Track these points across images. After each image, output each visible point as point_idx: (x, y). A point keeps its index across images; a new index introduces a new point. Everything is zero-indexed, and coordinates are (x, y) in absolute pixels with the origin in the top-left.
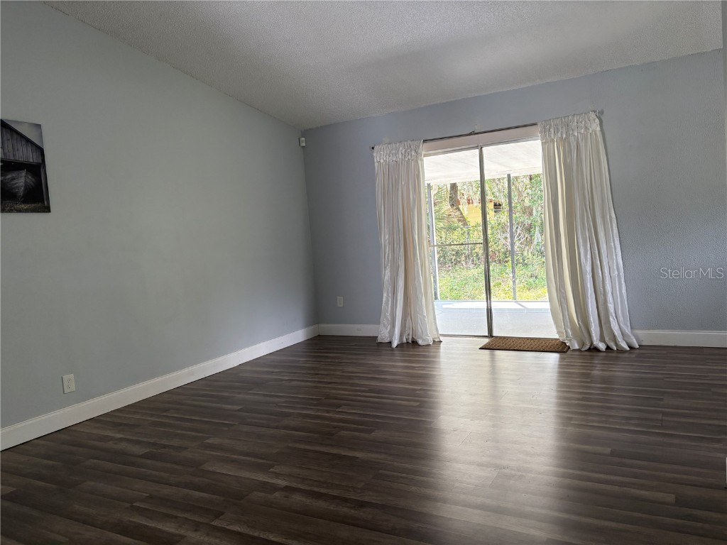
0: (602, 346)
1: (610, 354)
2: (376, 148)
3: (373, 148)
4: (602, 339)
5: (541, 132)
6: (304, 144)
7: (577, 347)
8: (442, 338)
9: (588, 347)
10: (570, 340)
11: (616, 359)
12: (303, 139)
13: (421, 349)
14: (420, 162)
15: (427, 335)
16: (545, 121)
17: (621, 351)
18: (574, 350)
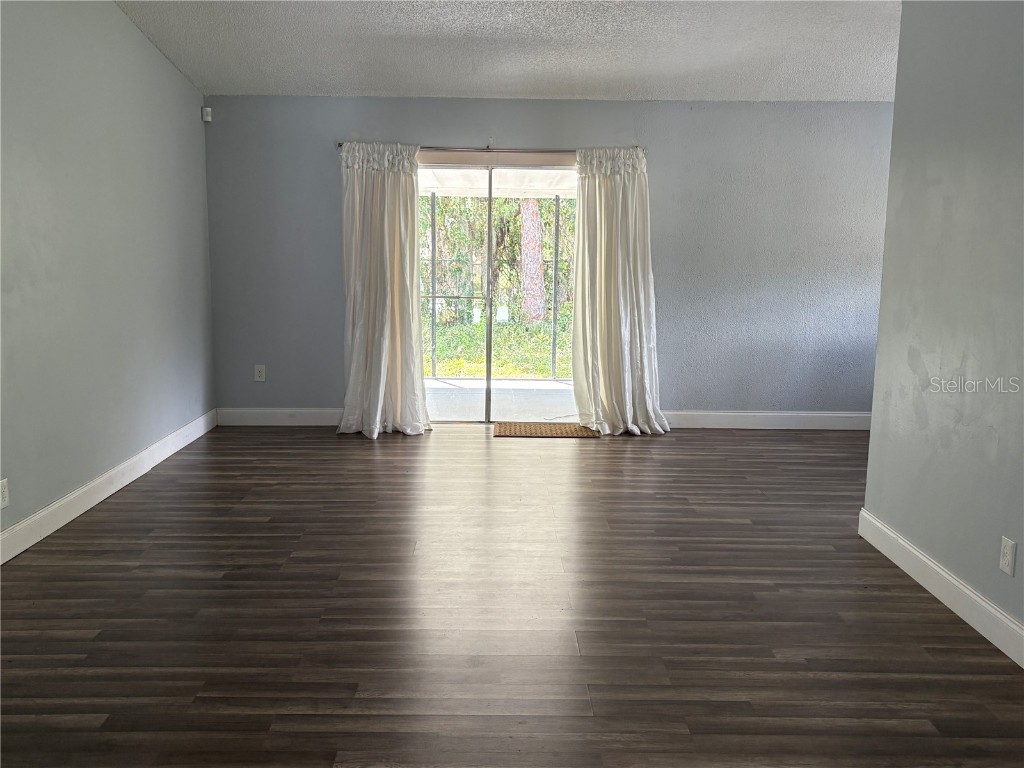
0: (637, 431)
1: (644, 438)
2: (346, 146)
3: (340, 145)
4: (635, 422)
5: (580, 164)
6: (209, 119)
7: (608, 432)
8: (433, 426)
9: (621, 431)
10: (601, 424)
11: (650, 442)
12: (209, 109)
13: (409, 440)
14: (414, 177)
15: (418, 421)
16: (586, 149)
17: (655, 434)
18: (605, 435)
